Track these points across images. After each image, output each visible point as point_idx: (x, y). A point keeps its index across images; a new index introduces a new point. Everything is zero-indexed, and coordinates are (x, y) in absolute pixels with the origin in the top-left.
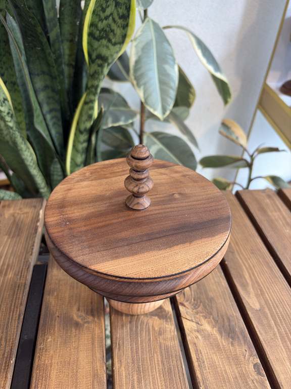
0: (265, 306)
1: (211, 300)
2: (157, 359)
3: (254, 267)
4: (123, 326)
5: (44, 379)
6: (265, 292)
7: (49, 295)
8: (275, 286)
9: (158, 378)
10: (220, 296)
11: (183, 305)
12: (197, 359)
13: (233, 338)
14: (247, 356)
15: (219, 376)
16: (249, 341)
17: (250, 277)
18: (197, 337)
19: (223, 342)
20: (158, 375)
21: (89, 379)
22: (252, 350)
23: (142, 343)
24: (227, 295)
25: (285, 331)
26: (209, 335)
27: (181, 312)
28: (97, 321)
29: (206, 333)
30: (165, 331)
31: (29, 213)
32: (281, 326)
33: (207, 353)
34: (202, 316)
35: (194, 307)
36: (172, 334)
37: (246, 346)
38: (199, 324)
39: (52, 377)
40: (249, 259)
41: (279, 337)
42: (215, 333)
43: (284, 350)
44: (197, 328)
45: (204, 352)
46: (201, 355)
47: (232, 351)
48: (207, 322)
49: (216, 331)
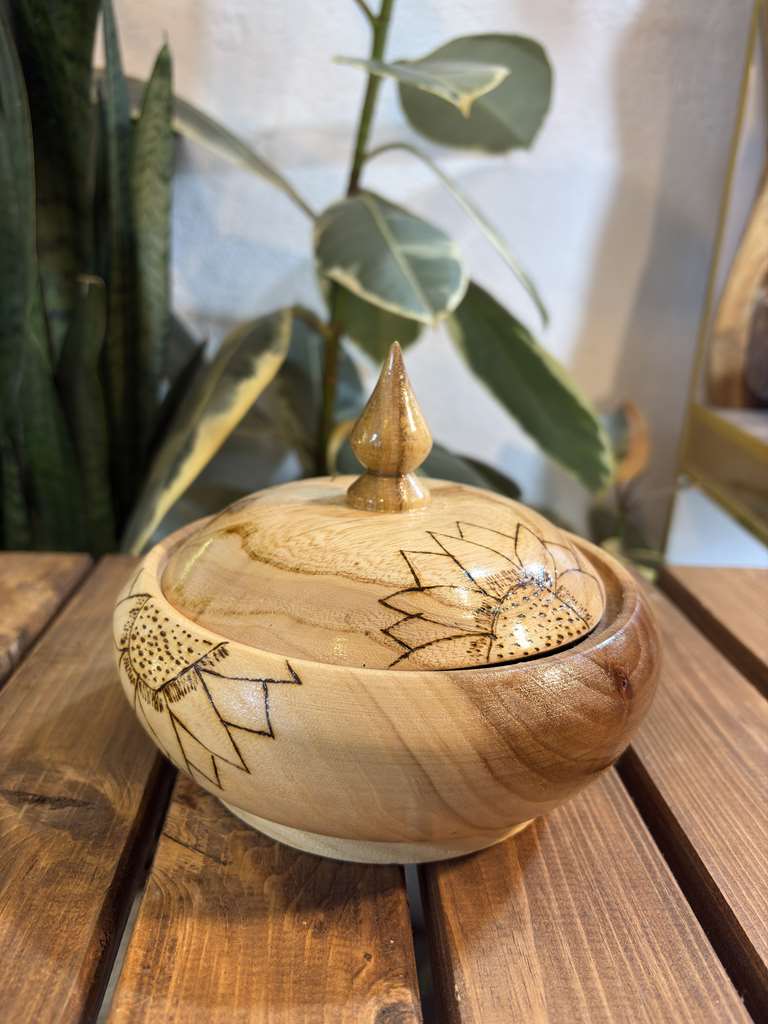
11: (187, 802)
12: (145, 966)
13: (331, 912)
14: (363, 974)
16: (396, 926)
18: (185, 899)
19: (287, 918)
25: (564, 907)
26: (241, 895)
27: (169, 819)
32: (550, 889)
33: (199, 951)
37: (376, 941)
38: (217, 859)
42: (266, 891)
43: (538, 970)
44: (202, 871)
45: (185, 949)
46: (168, 954)
47: (307, 954)
48: (252, 857)
49: (274, 885)
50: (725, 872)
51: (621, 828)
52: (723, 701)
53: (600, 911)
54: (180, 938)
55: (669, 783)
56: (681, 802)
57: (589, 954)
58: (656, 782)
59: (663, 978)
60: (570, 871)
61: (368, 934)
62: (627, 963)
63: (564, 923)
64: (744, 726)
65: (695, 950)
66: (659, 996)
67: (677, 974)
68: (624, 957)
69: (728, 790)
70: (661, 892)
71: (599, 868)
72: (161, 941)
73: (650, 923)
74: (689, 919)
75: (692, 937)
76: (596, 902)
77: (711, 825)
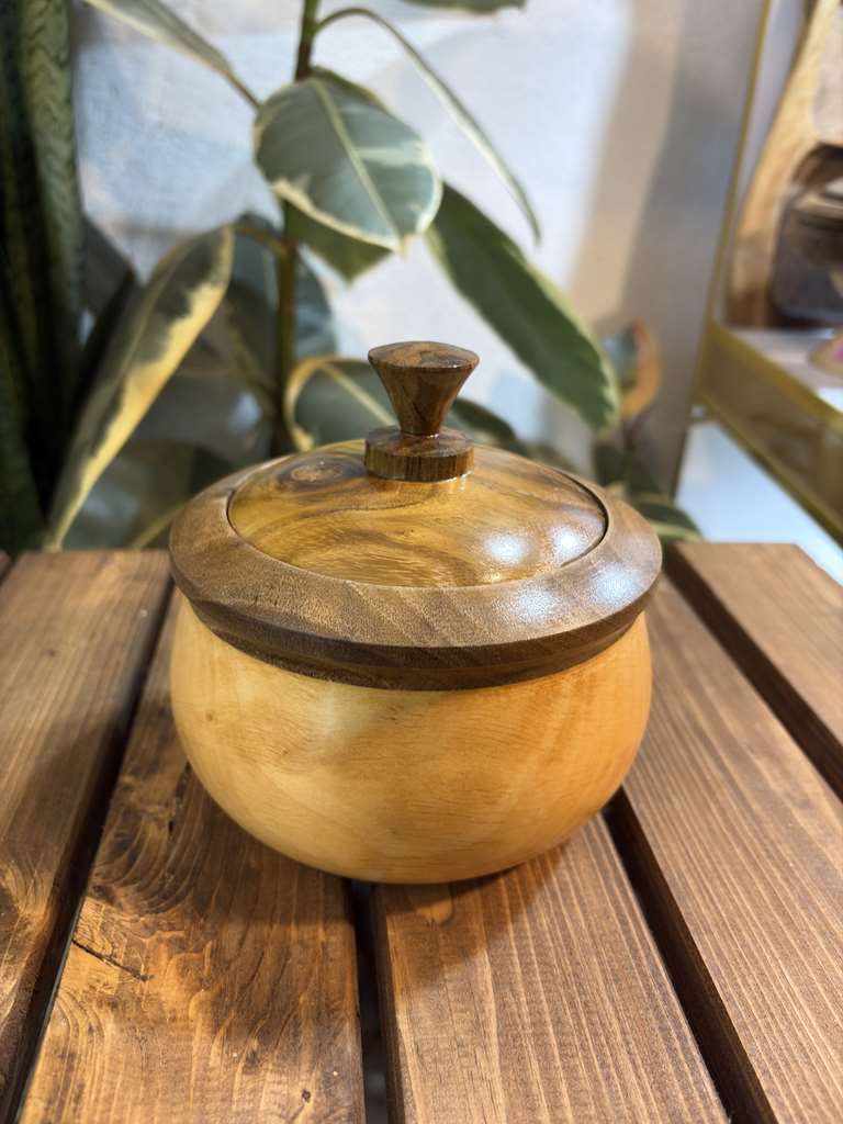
11: (106, 895)
13: (266, 1036)
14: (299, 1119)
16: (342, 1051)
18: (95, 1030)
19: (215, 1049)
25: (536, 1013)
26: (164, 1018)
27: (80, 922)
29: (149, 1015)
32: (521, 989)
33: (109, 1100)
34: (170, 942)
35: (151, 905)
37: (317, 1074)
38: (136, 973)
41: (494, 1040)
42: (192, 1013)
43: (501, 1099)
44: (117, 992)
45: (93, 1097)
46: (73, 1105)
47: (235, 1097)
48: (177, 967)
49: (201, 1003)
50: (720, 954)
51: (604, 901)
52: (732, 725)
53: (576, 1015)
54: (88, 1084)
55: (663, 839)
56: (676, 864)
57: (561, 1072)
58: (649, 839)
59: (641, 1101)
61: (308, 1064)
62: (603, 1084)
63: (534, 1034)
64: (752, 756)
65: (680, 1061)
67: (658, 1094)
68: (600, 1077)
69: (730, 844)
70: (646, 986)
71: (578, 957)
72: (66, 1089)
73: (632, 1029)
74: (678, 1026)
75: (677, 1044)
76: (572, 1004)
77: (708, 892)
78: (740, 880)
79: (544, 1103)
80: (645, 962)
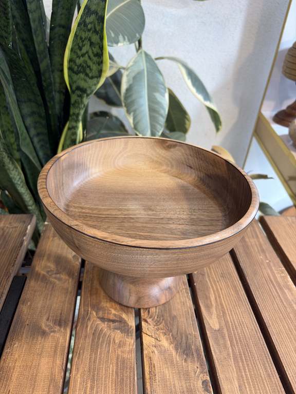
0: (224, 327)
1: (174, 318)
2: (113, 369)
3: (221, 289)
4: (86, 337)
5: (5, 380)
6: (227, 314)
7: (23, 304)
8: (238, 309)
9: (110, 386)
10: (183, 315)
11: (146, 321)
12: (150, 372)
13: (187, 355)
14: (197, 372)
15: (167, 389)
16: (203, 358)
17: (216, 298)
18: (153, 352)
19: (178, 358)
20: (110, 384)
21: (46, 383)
22: (204, 367)
23: (101, 354)
24: (190, 315)
25: (240, 352)
26: (165, 350)
27: (143, 327)
28: (63, 331)
29: (163, 349)
30: (125, 344)
31: (17, 227)
32: (236, 347)
33: (160, 367)
34: (162, 333)
35: (156, 324)
36: (131, 347)
37: (199, 364)
38: (157, 340)
39: (13, 378)
40: (218, 282)
41: (232, 358)
42: (171, 349)
43: (235, 370)
44: (155, 344)
45: (157, 366)
46: (154, 368)
47: (184, 367)
48: (166, 339)
49: (172, 347)
50: (277, 340)
53: (248, 353)
54: (155, 363)
56: (267, 317)
59: (262, 371)
60: (241, 341)
62: (254, 367)
63: (240, 357)
65: (269, 364)
66: (261, 376)
67: (265, 370)
71: (247, 340)
72: (151, 364)
73: (259, 357)
74: (268, 354)
75: (268, 360)
76: (247, 349)
78: (281, 323)
79: (243, 371)
80: (261, 342)
